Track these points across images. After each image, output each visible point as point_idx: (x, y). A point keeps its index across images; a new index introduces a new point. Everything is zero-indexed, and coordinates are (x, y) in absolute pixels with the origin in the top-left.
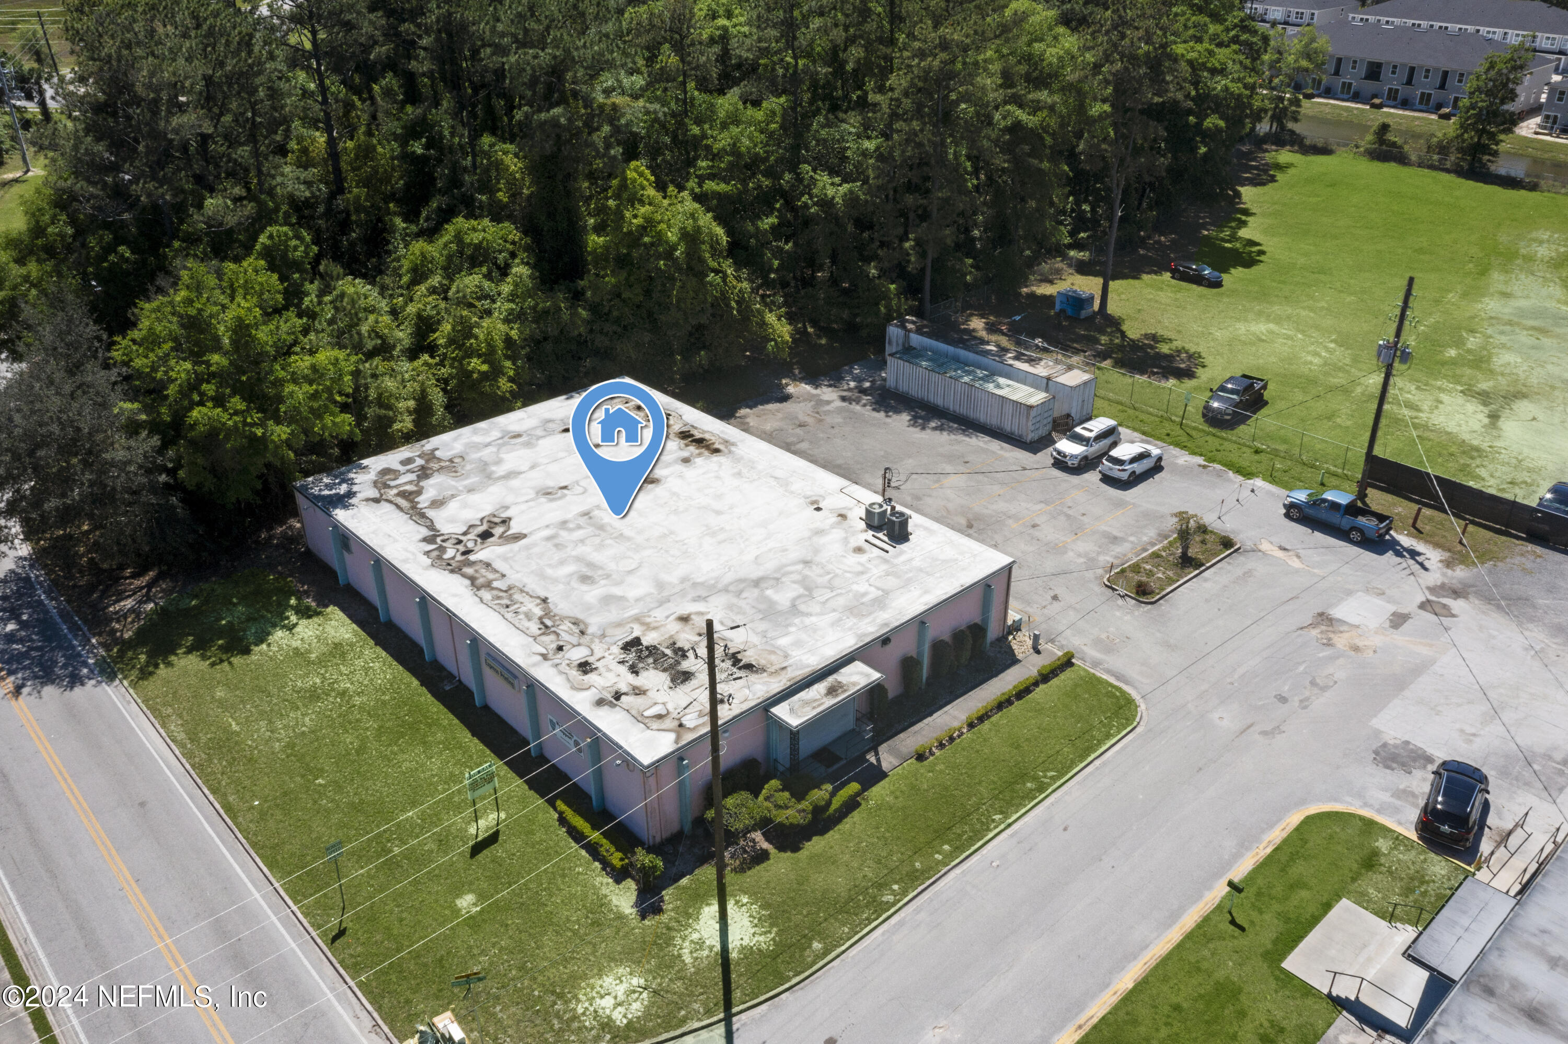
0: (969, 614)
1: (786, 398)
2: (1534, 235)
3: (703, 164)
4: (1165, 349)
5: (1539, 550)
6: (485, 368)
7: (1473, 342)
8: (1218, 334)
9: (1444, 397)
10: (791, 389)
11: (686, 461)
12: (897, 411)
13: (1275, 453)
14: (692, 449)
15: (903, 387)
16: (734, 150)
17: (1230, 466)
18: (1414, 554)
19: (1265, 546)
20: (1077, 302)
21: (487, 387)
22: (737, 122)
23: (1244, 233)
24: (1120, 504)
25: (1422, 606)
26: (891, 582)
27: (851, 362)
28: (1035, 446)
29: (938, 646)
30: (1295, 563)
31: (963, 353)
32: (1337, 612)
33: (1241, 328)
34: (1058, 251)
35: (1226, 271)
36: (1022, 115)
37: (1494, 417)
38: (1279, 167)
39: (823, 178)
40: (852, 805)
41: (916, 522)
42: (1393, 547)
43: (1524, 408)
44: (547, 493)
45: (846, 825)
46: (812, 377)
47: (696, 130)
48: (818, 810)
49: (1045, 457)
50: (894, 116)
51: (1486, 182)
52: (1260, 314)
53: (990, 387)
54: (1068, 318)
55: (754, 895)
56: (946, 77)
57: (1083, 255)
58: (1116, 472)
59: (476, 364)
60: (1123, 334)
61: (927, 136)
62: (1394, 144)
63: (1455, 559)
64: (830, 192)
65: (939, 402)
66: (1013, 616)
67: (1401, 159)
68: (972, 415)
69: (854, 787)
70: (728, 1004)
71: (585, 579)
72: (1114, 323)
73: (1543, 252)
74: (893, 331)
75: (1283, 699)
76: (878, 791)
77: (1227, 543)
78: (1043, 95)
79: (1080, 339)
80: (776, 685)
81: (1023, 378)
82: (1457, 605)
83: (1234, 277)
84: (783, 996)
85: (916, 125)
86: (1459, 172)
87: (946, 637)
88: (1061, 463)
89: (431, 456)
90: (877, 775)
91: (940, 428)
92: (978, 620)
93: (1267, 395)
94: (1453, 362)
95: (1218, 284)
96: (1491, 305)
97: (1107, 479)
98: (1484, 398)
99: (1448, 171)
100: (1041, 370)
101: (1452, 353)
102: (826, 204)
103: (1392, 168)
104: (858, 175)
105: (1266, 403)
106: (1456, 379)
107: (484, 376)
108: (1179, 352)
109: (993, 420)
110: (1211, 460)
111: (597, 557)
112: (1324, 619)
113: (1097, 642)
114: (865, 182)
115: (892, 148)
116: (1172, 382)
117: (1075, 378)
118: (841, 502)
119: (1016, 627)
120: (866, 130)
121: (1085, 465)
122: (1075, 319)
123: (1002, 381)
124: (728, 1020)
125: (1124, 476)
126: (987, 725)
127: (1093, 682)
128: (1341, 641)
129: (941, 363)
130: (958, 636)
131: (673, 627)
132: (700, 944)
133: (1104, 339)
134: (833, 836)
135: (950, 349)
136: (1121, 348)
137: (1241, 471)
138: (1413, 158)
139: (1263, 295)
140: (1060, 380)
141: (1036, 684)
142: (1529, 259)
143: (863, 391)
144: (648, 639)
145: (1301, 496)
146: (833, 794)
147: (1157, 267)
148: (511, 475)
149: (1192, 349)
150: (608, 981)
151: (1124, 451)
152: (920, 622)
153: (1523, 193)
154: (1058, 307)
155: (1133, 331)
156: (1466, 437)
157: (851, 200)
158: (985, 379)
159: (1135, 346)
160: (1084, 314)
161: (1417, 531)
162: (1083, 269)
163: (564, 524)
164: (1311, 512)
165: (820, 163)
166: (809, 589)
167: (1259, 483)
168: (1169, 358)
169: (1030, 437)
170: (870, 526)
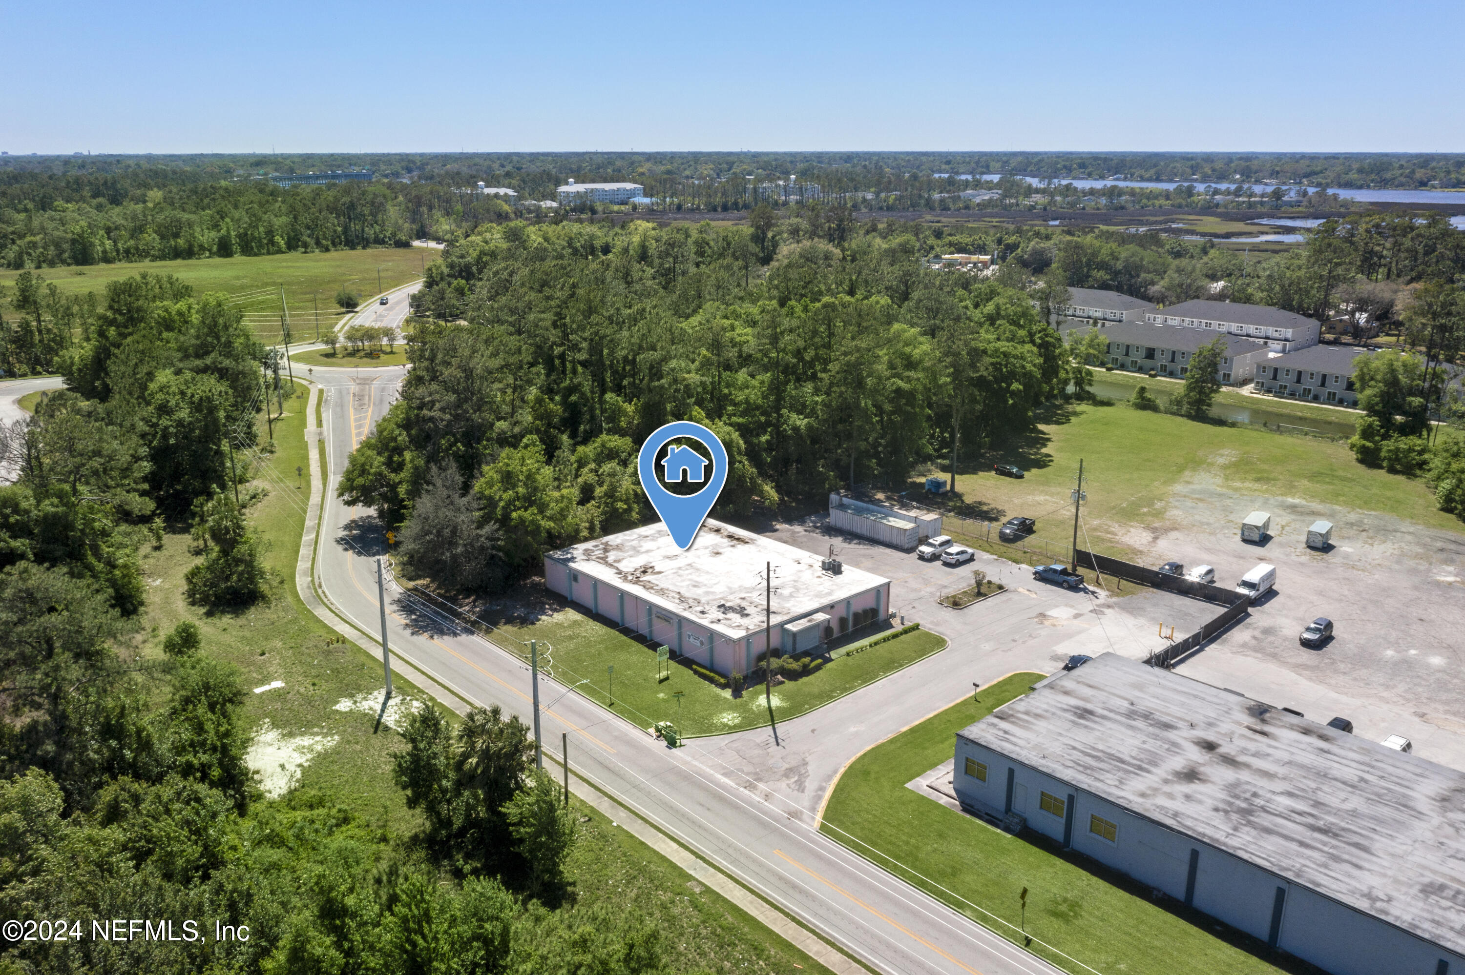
0: (870, 603)
1: (776, 530)
2: (1221, 451)
3: (730, 408)
4: (985, 508)
5: (1155, 590)
6: (625, 507)
7: (1158, 505)
8: (1016, 501)
9: (1132, 530)
10: (778, 527)
11: (733, 546)
12: (835, 536)
13: (1035, 553)
14: (735, 542)
15: (839, 524)
16: (747, 401)
17: (1010, 559)
18: (1093, 593)
19: (1020, 590)
20: (938, 485)
21: (626, 516)
22: (747, 387)
23: (1044, 450)
24: (951, 574)
25: (1091, 611)
26: (834, 587)
27: (810, 515)
28: (909, 551)
29: (856, 615)
30: (1034, 596)
31: (871, 506)
32: (1049, 613)
33: (1030, 498)
34: (928, 458)
35: (1028, 470)
36: (901, 384)
37: (1156, 538)
38: (1075, 414)
39: (794, 416)
40: (818, 668)
41: (844, 567)
42: (1085, 590)
43: (1174, 534)
44: (668, 558)
45: (817, 674)
46: (789, 520)
47: (726, 391)
48: (805, 666)
49: (914, 556)
50: (832, 384)
51: (1204, 422)
52: (1042, 491)
53: (885, 521)
54: (932, 493)
55: (780, 693)
56: (858, 364)
57: (946, 462)
58: (949, 559)
59: (620, 505)
60: (963, 501)
61: (849, 393)
62: (1149, 400)
63: (1113, 594)
64: (798, 423)
65: (859, 531)
66: (891, 610)
67: (1154, 408)
68: (876, 537)
69: (819, 661)
70: (773, 720)
71: (695, 586)
72: (959, 496)
73: (1221, 461)
74: (833, 497)
75: (1014, 641)
76: (829, 665)
77: (1000, 587)
78: (912, 374)
79: (936, 503)
80: (786, 618)
81: (903, 518)
82: (1106, 611)
83: (1032, 474)
84: (795, 719)
85: (843, 389)
86: (1189, 417)
87: (860, 611)
88: (922, 558)
89: (606, 544)
90: (830, 660)
91: (859, 544)
92: (874, 606)
93: (1035, 528)
94: (1145, 514)
95: (1022, 477)
96: (1178, 488)
97: (947, 564)
98: (1154, 530)
99: (1182, 416)
100: (913, 513)
101: (1145, 510)
102: (796, 429)
103: (1148, 414)
104: (813, 413)
105: (1034, 532)
106: (1142, 522)
107: (625, 511)
108: (992, 509)
109: (886, 538)
110: (1000, 557)
111: (698, 579)
112: (1042, 615)
113: (932, 623)
114: (817, 417)
115: (831, 401)
116: (986, 523)
117: (931, 516)
118: (810, 561)
119: (894, 616)
120: (817, 391)
121: (934, 557)
122: (937, 494)
123: (891, 519)
124: (773, 725)
125: (953, 561)
126: (878, 647)
127: (928, 635)
128: (1047, 623)
129: (858, 511)
130: (865, 612)
131: (738, 601)
132: (760, 705)
133: (951, 504)
134: (811, 678)
135: (865, 505)
136: (960, 507)
137: (1016, 561)
138: (1162, 408)
139: (1047, 482)
140: (923, 518)
141: (901, 634)
142: (1212, 464)
143: (817, 528)
144: (728, 604)
145: (1041, 568)
146: (812, 661)
147: (988, 468)
148: (647, 551)
149: (1000, 508)
150: (724, 715)
151: (954, 549)
152: (848, 601)
153: (1225, 428)
154: (927, 487)
155: (968, 500)
156: (1137, 546)
157: (809, 427)
158: (882, 518)
159: (968, 507)
160: (942, 490)
161: (1098, 584)
162: (944, 469)
163: (680, 568)
164: (1044, 575)
165: (792, 408)
166: (798, 590)
167: (1023, 566)
168: (986, 512)
169: (906, 546)
170: (824, 569)
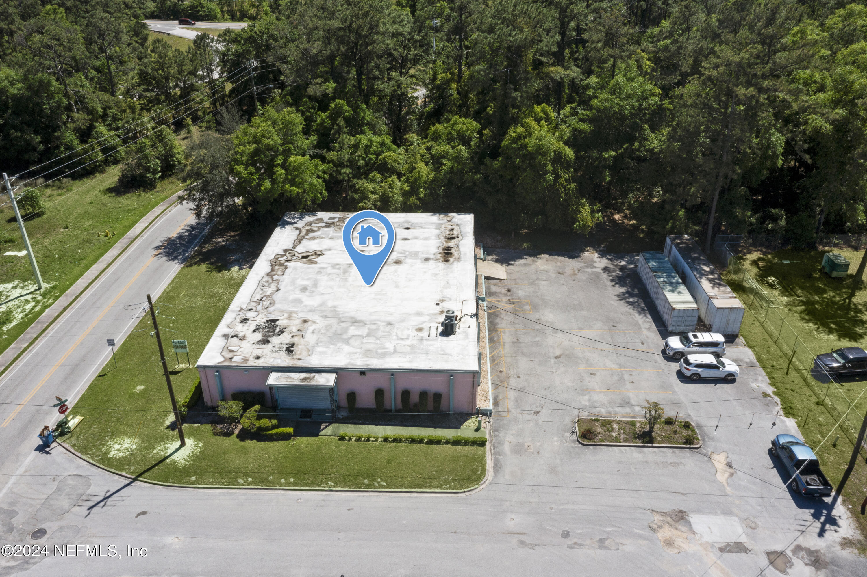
0: (436, 387)
10: (586, 254)
11: (427, 259)
12: (623, 286)
13: (831, 410)
14: (439, 255)
18: (829, 521)
19: (719, 457)
24: (666, 388)
25: (771, 553)
28: (670, 334)
29: (406, 394)
30: (722, 477)
40: (286, 437)
42: (822, 509)
45: (272, 444)
48: (262, 429)
49: (662, 344)
53: (668, 289)
55: (205, 446)
58: (683, 368)
63: (860, 543)
65: (649, 289)
68: (657, 303)
69: (291, 430)
70: (140, 475)
72: (857, 288)
74: (668, 241)
76: (303, 440)
77: (690, 441)
80: (285, 363)
82: (801, 569)
84: (159, 486)
90: (313, 433)
91: (631, 303)
97: (679, 373)
100: (712, 291)
109: (661, 309)
110: (779, 393)
112: (679, 515)
116: (831, 336)
118: (453, 306)
124: (135, 480)
126: (393, 444)
128: (665, 533)
131: (296, 322)
134: (261, 444)
140: (715, 301)
141: (447, 442)
150: (128, 440)
154: (823, 264)
158: (672, 284)
159: (847, 305)
160: (837, 273)
163: (336, 265)
166: (369, 335)
167: (789, 421)
